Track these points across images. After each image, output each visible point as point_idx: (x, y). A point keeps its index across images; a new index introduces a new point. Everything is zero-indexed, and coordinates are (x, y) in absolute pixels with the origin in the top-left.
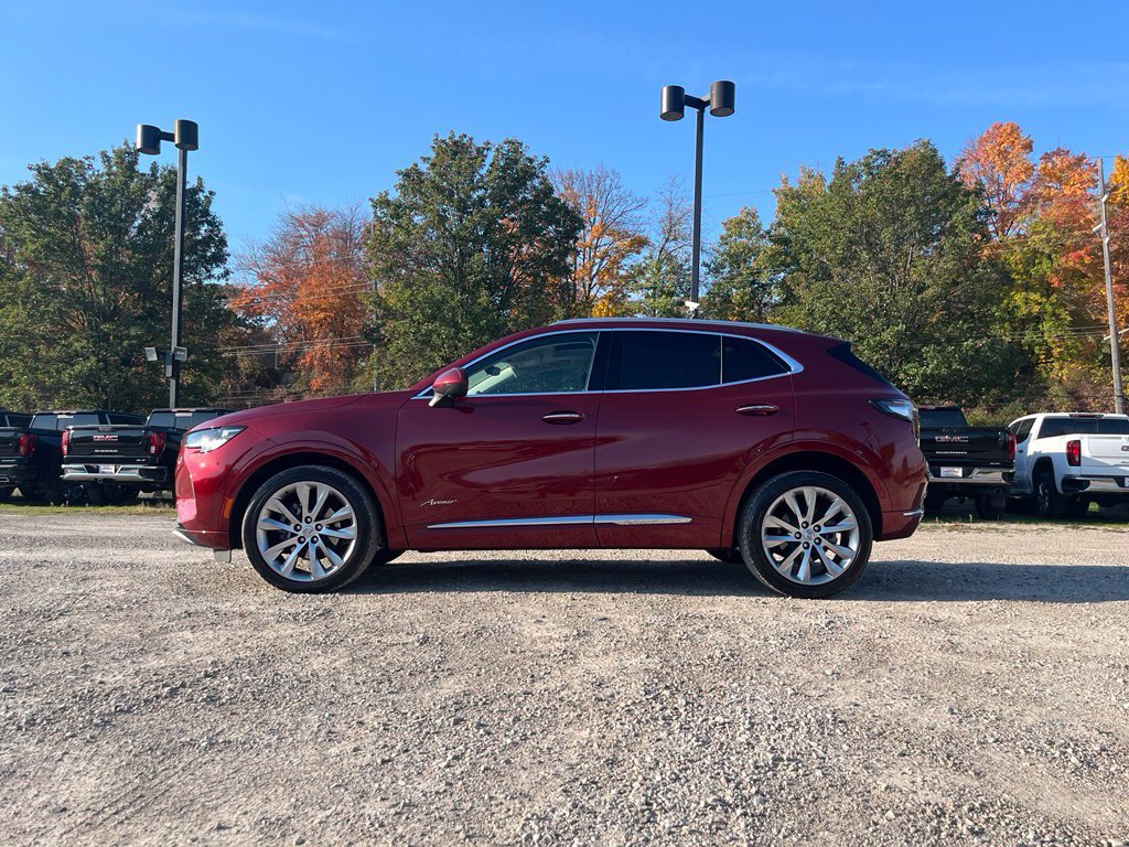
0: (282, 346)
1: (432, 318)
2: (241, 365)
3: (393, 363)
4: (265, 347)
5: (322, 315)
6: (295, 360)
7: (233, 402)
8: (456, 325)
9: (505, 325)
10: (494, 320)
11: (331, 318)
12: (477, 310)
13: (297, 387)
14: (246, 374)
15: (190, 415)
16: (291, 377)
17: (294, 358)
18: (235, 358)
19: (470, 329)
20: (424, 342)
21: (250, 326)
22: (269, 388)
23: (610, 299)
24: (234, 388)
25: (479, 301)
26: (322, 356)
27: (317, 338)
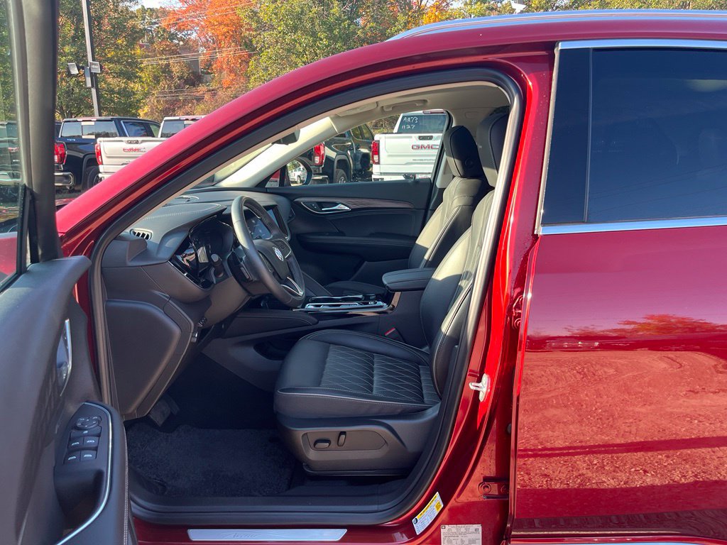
0: (203, 54)
1: (295, 29)
2: (174, 69)
3: (266, 69)
4: (190, 56)
5: (225, 30)
6: (211, 65)
7: (170, 98)
8: (314, 34)
9: (354, 33)
10: (345, 28)
11: (232, 31)
12: (332, 19)
13: (213, 85)
14: (178, 77)
15: (93, 123)
16: (209, 77)
17: (209, 65)
18: (168, 65)
19: (326, 37)
20: (289, 51)
21: (180, 39)
22: (194, 86)
23: (437, 8)
24: (169, 87)
25: (332, 11)
26: (228, 61)
27: (223, 47)
